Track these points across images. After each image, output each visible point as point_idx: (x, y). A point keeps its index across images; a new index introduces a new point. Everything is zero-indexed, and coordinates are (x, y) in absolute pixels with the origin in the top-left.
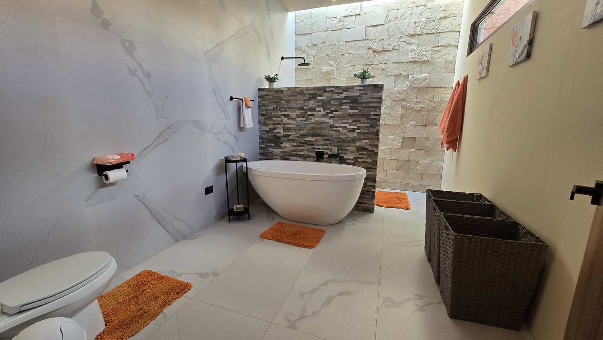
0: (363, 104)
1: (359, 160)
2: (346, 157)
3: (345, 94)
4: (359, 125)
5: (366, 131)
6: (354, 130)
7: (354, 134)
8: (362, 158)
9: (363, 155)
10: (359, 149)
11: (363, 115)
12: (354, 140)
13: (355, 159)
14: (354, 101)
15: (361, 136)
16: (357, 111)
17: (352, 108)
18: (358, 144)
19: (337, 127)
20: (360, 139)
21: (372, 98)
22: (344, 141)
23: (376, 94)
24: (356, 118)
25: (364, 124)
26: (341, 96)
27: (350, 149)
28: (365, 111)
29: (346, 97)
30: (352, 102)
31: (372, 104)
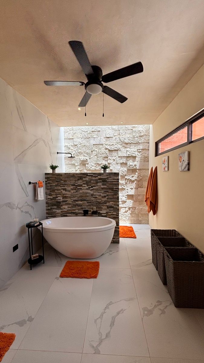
0: (109, 183)
1: (109, 213)
2: (101, 212)
3: (99, 177)
4: (107, 194)
5: (112, 197)
6: (105, 197)
7: (105, 199)
8: (111, 212)
9: (111, 210)
10: (108, 207)
11: (110, 189)
12: (105, 202)
13: (107, 213)
14: (104, 181)
15: (109, 200)
16: (106, 186)
17: (103, 185)
18: (108, 204)
19: (95, 195)
20: (109, 202)
21: (114, 179)
22: (100, 203)
23: (115, 178)
24: (106, 190)
25: (110, 193)
26: (97, 178)
27: (104, 207)
28: (111, 186)
29: (100, 179)
30: (103, 181)
31: (114, 183)
